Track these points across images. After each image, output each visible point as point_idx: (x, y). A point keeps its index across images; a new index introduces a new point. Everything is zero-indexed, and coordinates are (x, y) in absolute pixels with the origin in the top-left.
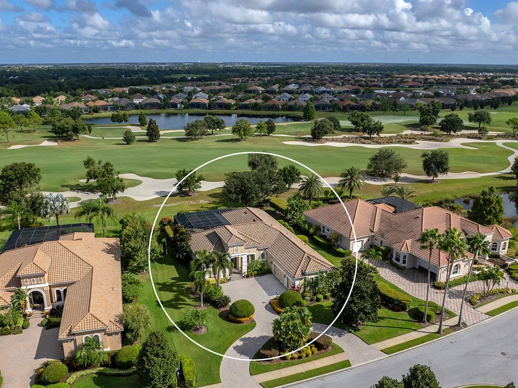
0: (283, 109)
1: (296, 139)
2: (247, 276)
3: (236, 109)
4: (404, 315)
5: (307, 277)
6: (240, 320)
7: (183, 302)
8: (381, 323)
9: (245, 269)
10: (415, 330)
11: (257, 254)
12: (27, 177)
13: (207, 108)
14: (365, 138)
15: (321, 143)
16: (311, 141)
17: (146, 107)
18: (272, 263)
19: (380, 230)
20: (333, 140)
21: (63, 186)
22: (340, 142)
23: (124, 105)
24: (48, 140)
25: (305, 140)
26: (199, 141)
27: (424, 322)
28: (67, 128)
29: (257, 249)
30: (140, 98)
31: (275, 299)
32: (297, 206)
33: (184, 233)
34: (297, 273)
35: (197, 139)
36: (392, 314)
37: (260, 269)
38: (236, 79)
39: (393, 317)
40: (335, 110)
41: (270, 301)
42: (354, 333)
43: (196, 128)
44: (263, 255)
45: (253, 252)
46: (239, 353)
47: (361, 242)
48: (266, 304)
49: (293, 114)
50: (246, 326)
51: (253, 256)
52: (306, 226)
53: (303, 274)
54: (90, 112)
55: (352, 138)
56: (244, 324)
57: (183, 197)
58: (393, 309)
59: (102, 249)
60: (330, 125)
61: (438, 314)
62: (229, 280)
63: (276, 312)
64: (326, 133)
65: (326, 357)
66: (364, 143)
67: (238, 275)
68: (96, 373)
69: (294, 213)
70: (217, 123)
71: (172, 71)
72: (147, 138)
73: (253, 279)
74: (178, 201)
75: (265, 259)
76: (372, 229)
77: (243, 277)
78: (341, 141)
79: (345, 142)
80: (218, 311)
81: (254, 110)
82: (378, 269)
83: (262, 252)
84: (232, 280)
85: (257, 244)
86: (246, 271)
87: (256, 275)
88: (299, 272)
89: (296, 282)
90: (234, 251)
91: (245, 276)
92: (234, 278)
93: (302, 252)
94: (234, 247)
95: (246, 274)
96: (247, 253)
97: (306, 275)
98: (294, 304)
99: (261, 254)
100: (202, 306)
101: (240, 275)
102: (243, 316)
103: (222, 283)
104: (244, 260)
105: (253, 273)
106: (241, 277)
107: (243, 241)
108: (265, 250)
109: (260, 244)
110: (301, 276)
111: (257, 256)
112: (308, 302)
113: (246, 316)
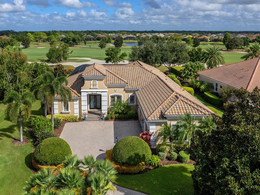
2: (107, 119)
5: (168, 122)
9: (105, 110)
16: (225, 51)
29: (125, 90)
32: (192, 67)
34: (154, 114)
44: (132, 99)
45: (120, 92)
48: (102, 152)
51: (119, 97)
52: (198, 84)
62: (84, 120)
64: (235, 47)
67: (97, 116)
69: (188, 73)
75: (135, 103)
77: (102, 119)
80: (32, 150)
83: (130, 94)
84: (86, 120)
85: (124, 83)
86: (106, 112)
87: (117, 119)
88: (157, 114)
89: (151, 127)
90: (91, 86)
91: (104, 118)
92: (91, 118)
93: (170, 91)
94: (91, 80)
95: (105, 116)
96: (107, 90)
97: (166, 118)
98: (130, 158)
99: (129, 96)
100: (22, 140)
101: (98, 116)
102: (44, 162)
103: (73, 121)
104: (103, 98)
105: (114, 116)
106: (99, 119)
107: (102, 75)
108: (134, 93)
109: (127, 83)
110: (159, 119)
111: (124, 97)
112: (162, 160)
113: (48, 163)
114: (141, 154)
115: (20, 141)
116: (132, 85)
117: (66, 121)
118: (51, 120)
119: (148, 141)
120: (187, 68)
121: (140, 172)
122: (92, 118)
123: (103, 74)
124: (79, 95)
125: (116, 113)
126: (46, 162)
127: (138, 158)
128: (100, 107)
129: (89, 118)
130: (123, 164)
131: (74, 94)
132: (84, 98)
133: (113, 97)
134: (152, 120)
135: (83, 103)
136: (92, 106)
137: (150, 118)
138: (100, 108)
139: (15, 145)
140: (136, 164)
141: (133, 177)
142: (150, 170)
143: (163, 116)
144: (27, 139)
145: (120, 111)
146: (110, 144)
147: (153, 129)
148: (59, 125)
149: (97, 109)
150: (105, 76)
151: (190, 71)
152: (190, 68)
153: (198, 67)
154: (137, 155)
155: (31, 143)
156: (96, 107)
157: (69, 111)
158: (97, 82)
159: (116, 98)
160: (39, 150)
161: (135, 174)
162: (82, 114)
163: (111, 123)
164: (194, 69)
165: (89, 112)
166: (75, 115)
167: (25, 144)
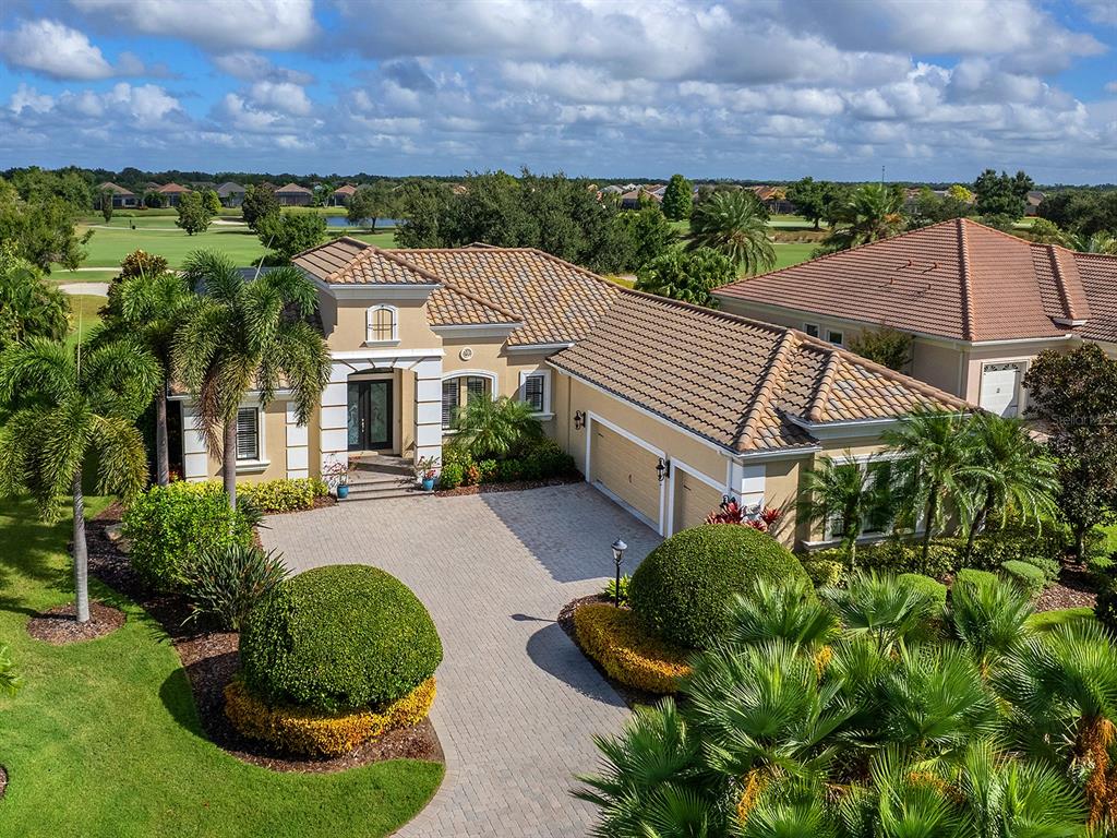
2: (443, 486)
11: (506, 382)
18: (580, 419)
29: (504, 352)
31: (605, 597)
34: (754, 425)
37: (516, 451)
41: (568, 608)
44: (533, 389)
45: (485, 361)
47: (1012, 372)
48: (536, 627)
51: (479, 386)
53: (795, 432)
62: (336, 498)
63: (615, 683)
67: (393, 477)
73: (470, 504)
75: (547, 412)
77: (419, 488)
80: (173, 657)
83: (529, 370)
84: (349, 497)
85: (502, 319)
86: (437, 453)
87: (496, 481)
88: (765, 422)
90: (370, 332)
91: (431, 483)
92: (366, 488)
94: (367, 303)
95: (434, 474)
96: (441, 352)
97: (810, 437)
99: (523, 381)
100: (85, 616)
101: (401, 477)
102: (330, 694)
103: (291, 508)
105: (476, 472)
106: (408, 489)
107: (420, 278)
109: (518, 320)
110: (784, 443)
111: (502, 387)
113: (353, 698)
115: (75, 618)
122: (373, 487)
123: (424, 276)
125: (485, 455)
126: (343, 697)
128: (385, 440)
129: (360, 489)
133: (450, 387)
134: (759, 449)
136: (351, 434)
137: (748, 442)
138: (386, 445)
139: (56, 643)
144: (102, 604)
145: (503, 447)
150: (436, 283)
151: (683, 284)
152: (682, 274)
153: (710, 269)
155: (141, 624)
156: (366, 441)
157: (263, 460)
158: (397, 311)
159: (464, 388)
160: (286, 636)
162: (324, 471)
164: (698, 278)
166: (293, 476)
167: (106, 633)
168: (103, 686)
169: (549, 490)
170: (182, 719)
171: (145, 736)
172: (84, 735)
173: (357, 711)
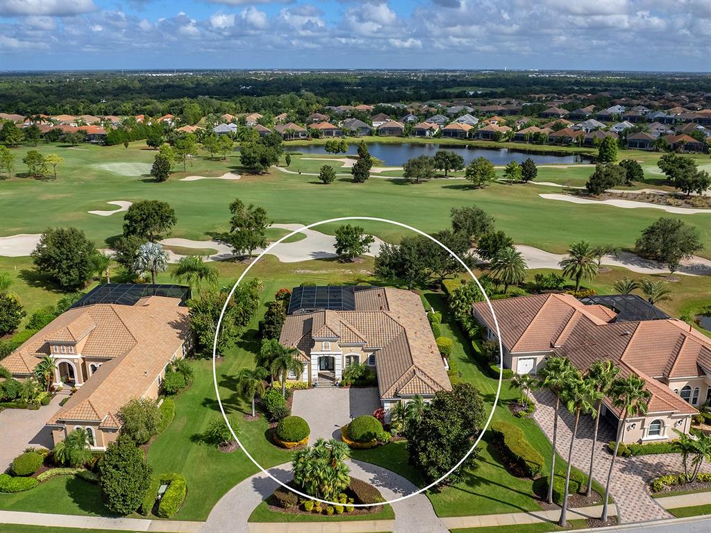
0: (577, 145)
1: (564, 191)
2: (341, 386)
3: (507, 141)
4: (527, 485)
5: (402, 401)
6: (283, 444)
7: (235, 406)
8: (481, 489)
9: (338, 374)
10: (526, 511)
11: (363, 357)
12: (154, 220)
13: (466, 138)
14: (677, 197)
15: (599, 199)
16: (585, 195)
17: (384, 132)
19: (564, 347)
20: (621, 197)
21: (207, 234)
22: (632, 199)
23: (355, 129)
24: (232, 172)
25: (577, 193)
26: (423, 185)
27: (548, 502)
28: (255, 158)
29: (363, 349)
30: (381, 121)
33: (274, 314)
34: (389, 391)
35: (421, 182)
36: (507, 478)
37: (360, 378)
38: (537, 96)
39: (506, 484)
40: (660, 150)
41: (346, 425)
42: (430, 496)
43: (419, 167)
44: (372, 359)
45: (357, 352)
46: (254, 487)
47: (533, 360)
48: (338, 428)
49: (588, 152)
50: (289, 453)
51: (356, 358)
54: (308, 137)
55: (654, 195)
56: (289, 450)
57: (342, 262)
58: (513, 472)
59: (169, 321)
60: (621, 174)
61: (581, 494)
62: (313, 386)
64: (610, 185)
65: (363, 520)
66: (670, 204)
67: (329, 381)
68: (76, 475)
69: (459, 303)
70: (452, 161)
71: (455, 82)
72: (352, 176)
74: (332, 267)
76: (553, 343)
77: (335, 385)
78: (635, 198)
79: (641, 200)
80: (269, 426)
81: (533, 143)
82: (537, 405)
83: (370, 354)
84: (317, 387)
85: (361, 341)
86: (341, 377)
87: (353, 386)
88: (392, 391)
89: (385, 404)
90: (323, 348)
91: (338, 384)
93: (410, 362)
94: (322, 341)
95: (339, 382)
96: (341, 353)
97: (400, 397)
98: (363, 436)
99: (368, 357)
100: (254, 415)
101: (331, 381)
103: (302, 389)
104: (337, 362)
105: (349, 383)
106: (332, 385)
108: (374, 353)
109: (366, 342)
110: (393, 397)
111: (362, 359)
112: (393, 436)
114: (372, 432)
115: (252, 415)
116: (374, 343)
117: (294, 388)
118: (281, 390)
119: (381, 419)
120: (458, 295)
121: (373, 447)
122: (324, 384)
123: (336, 335)
124: (309, 358)
125: (352, 378)
126: (289, 440)
127: (370, 436)
128: (332, 368)
129: (321, 384)
130: (357, 441)
131: (301, 357)
132: (314, 360)
133: (348, 357)
134: (387, 398)
135: (313, 367)
136: (323, 367)
137: (384, 397)
138: (333, 370)
139: (248, 420)
140: (369, 441)
141: (365, 451)
142: (381, 445)
143: (396, 395)
145: (357, 377)
146: (345, 419)
147: (388, 406)
148: (289, 395)
149: (329, 370)
154: (369, 433)
155: (264, 418)
156: (327, 368)
158: (330, 343)
159: (352, 358)
161: (367, 449)
162: (312, 379)
163: (347, 391)
165: (320, 375)
166: (304, 381)
167: (257, 419)
168: (255, 430)
169: (367, 389)
170: (267, 438)
171: (261, 441)
172: (251, 439)
173: (293, 441)
